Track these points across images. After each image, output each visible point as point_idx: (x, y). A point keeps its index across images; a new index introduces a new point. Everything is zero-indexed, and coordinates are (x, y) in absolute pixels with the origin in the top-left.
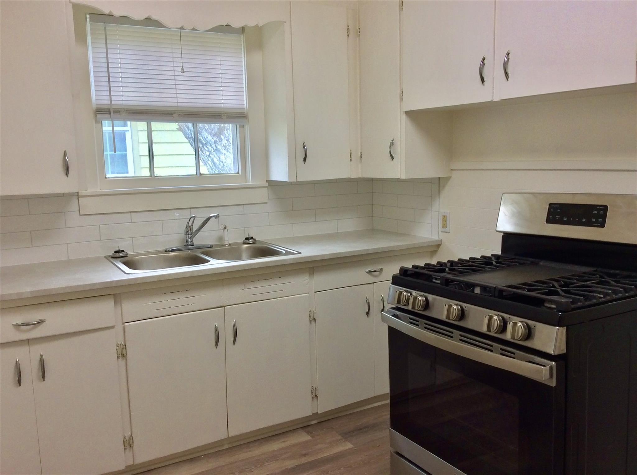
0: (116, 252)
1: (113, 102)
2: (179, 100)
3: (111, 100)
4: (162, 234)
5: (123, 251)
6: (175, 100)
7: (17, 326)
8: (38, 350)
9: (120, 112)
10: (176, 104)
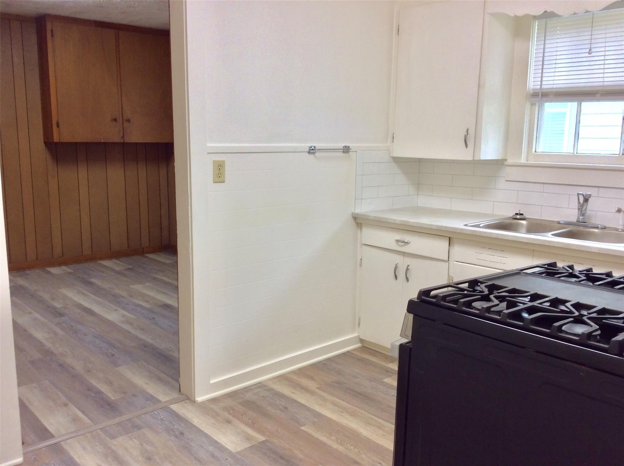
0: (517, 214)
1: (543, 87)
2: (606, 79)
3: (541, 85)
4: (568, 207)
5: (522, 214)
6: (601, 80)
7: (397, 241)
8: (408, 261)
9: (548, 95)
10: (601, 84)
